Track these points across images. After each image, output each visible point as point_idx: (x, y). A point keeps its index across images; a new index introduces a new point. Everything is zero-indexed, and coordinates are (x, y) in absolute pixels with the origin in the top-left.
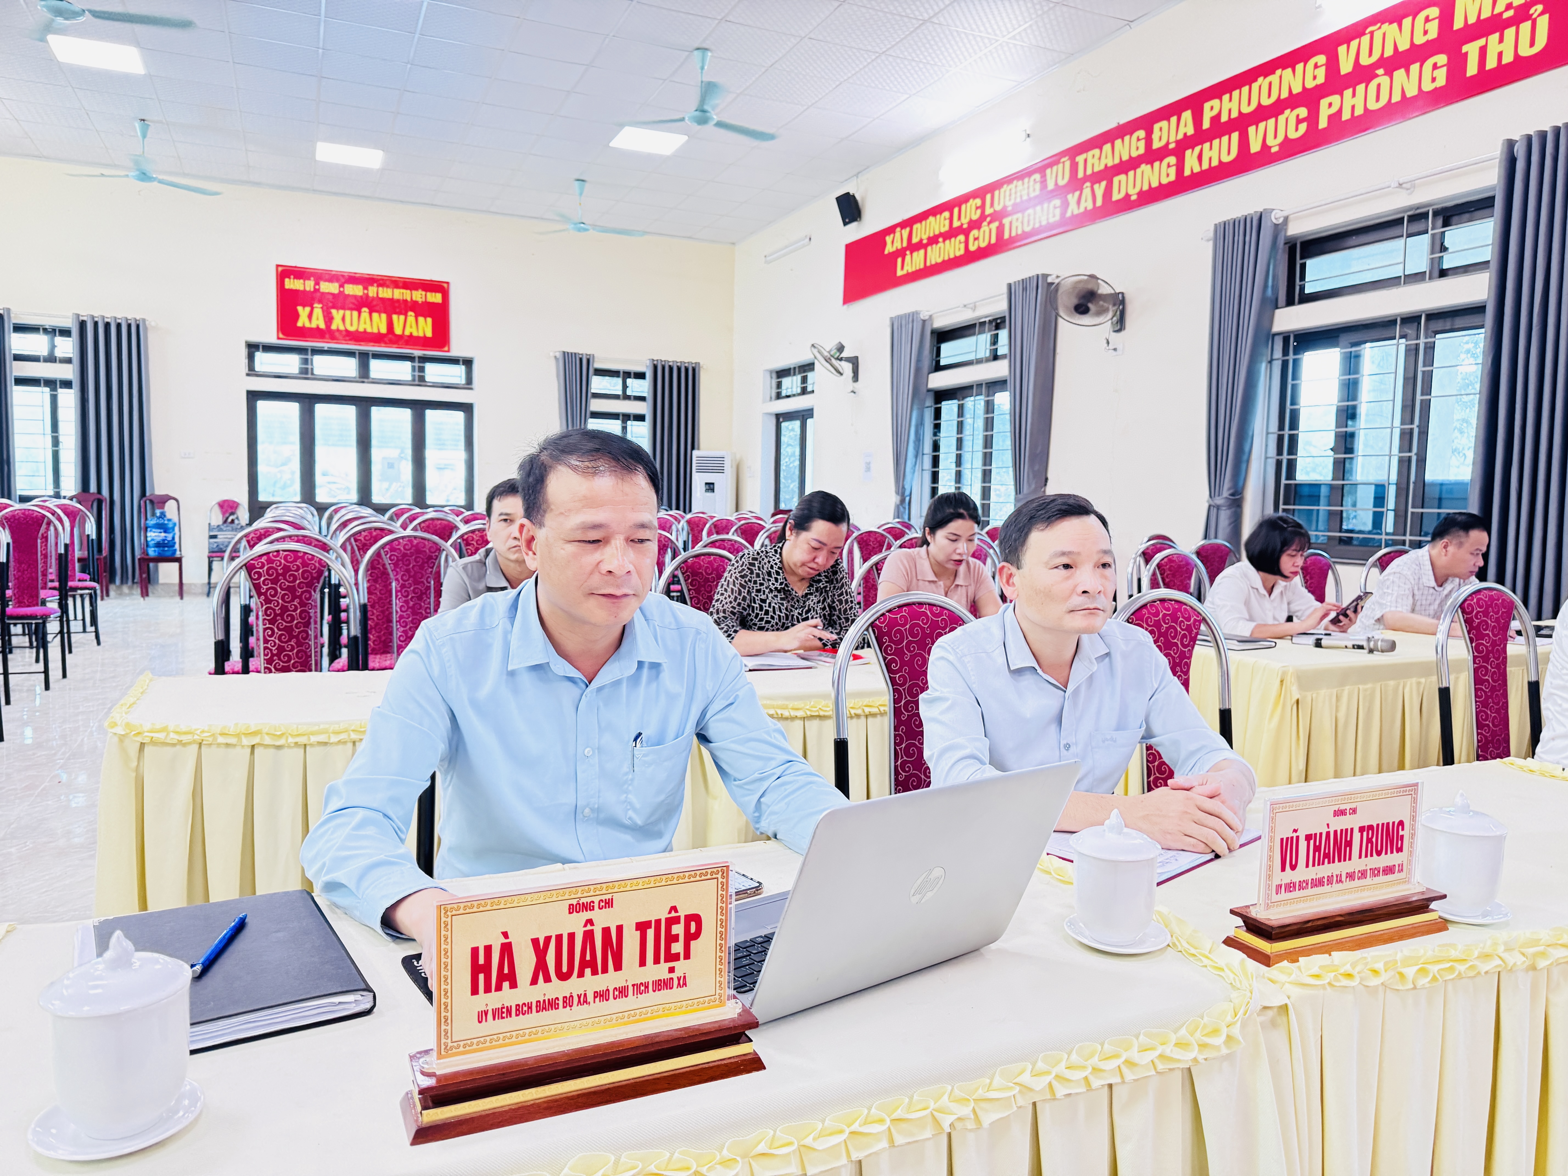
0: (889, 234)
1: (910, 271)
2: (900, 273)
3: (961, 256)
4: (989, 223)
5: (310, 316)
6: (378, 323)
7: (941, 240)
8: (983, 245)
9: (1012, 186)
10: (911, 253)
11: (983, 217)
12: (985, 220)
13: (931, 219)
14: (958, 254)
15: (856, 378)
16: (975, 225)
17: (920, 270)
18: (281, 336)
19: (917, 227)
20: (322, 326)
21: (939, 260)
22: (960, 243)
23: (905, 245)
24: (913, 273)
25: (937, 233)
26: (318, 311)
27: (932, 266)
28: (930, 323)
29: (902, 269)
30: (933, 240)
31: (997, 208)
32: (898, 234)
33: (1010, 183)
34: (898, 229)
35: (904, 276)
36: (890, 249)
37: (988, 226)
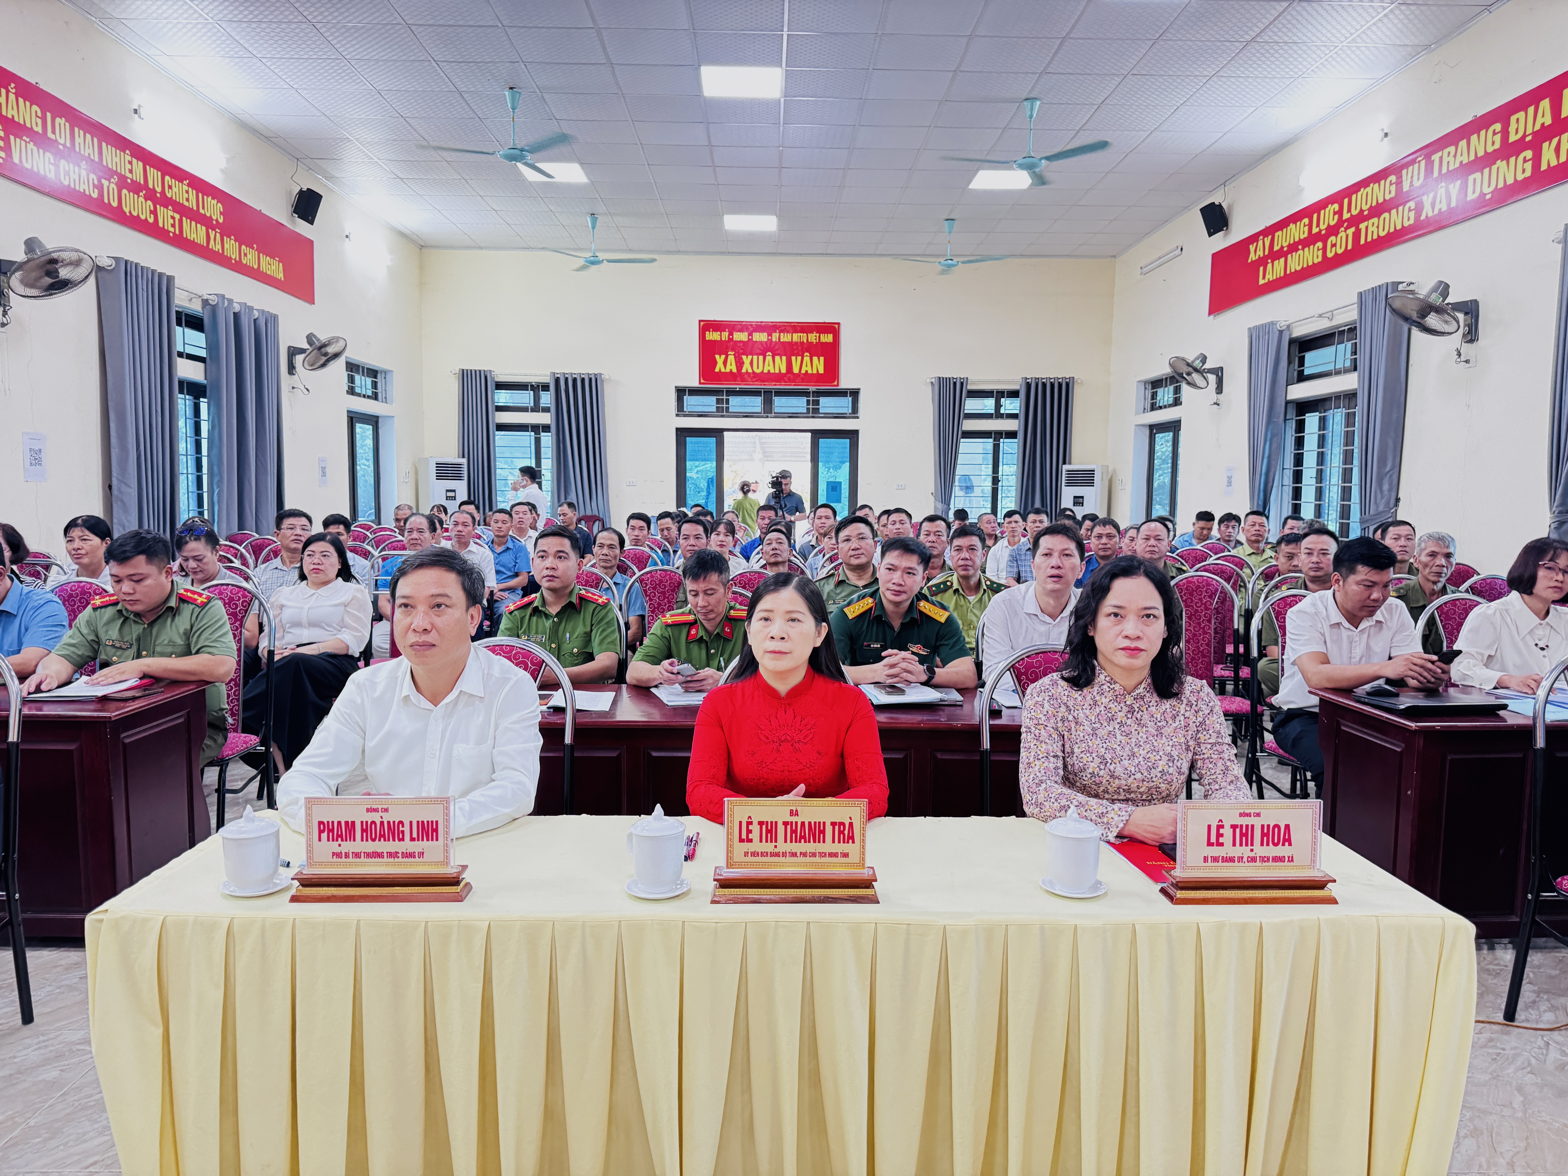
0: (1252, 243)
1: (1271, 280)
2: (1261, 282)
3: (1319, 263)
4: (1347, 228)
5: (725, 363)
6: (780, 365)
8: (1340, 251)
9: (1369, 189)
10: (1272, 262)
11: (1341, 222)
12: (1342, 226)
13: (1292, 226)
14: (1316, 261)
16: (1333, 231)
17: (1282, 277)
18: (702, 381)
19: (1278, 234)
20: (735, 370)
21: (1298, 268)
22: (1318, 250)
23: (1267, 253)
24: (1273, 280)
25: (1297, 239)
26: (731, 358)
27: (1291, 274)
28: (1288, 333)
29: (1264, 278)
30: (1293, 248)
31: (1355, 212)
32: (1261, 243)
33: (1368, 186)
34: (1261, 237)
35: (1265, 284)
36: (1252, 257)
37: (1345, 231)
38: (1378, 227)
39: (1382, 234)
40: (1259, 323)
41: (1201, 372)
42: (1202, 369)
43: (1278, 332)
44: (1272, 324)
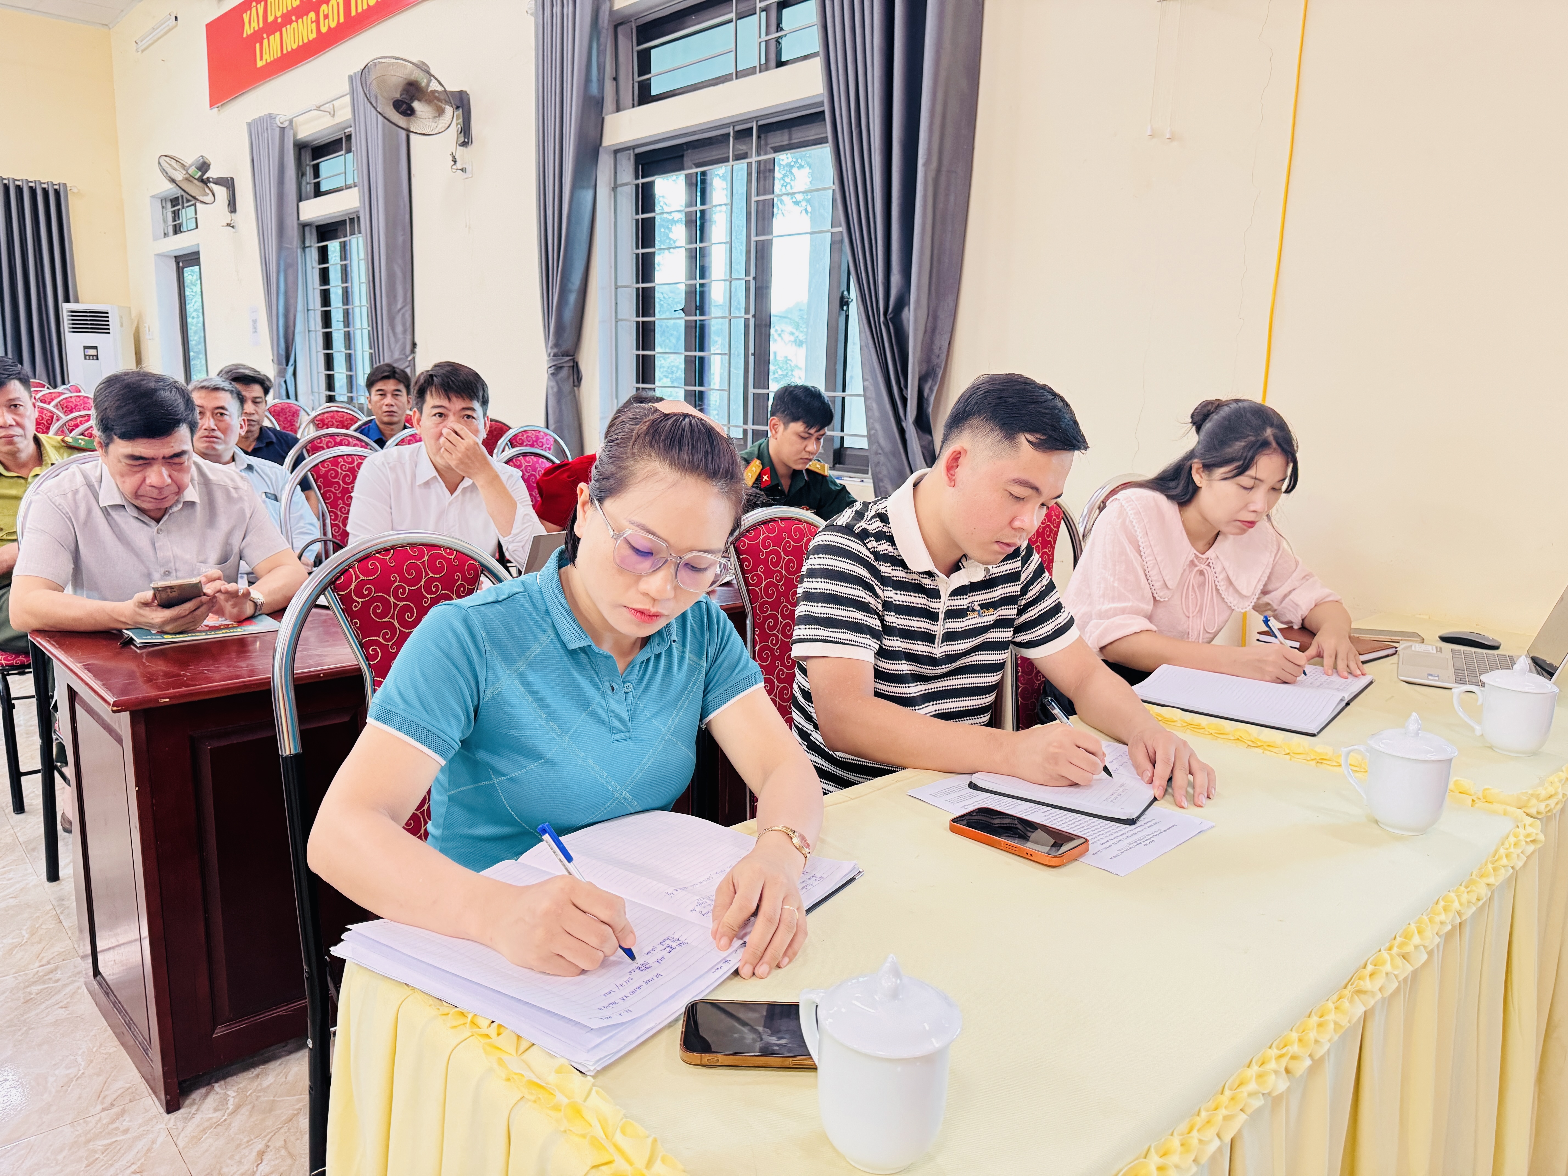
0: (245, 11)
1: (269, 61)
2: (260, 64)
3: (314, 39)
7: (294, 18)
8: (333, 25)
10: (268, 37)
14: (311, 38)
15: (232, 206)
17: (279, 59)
21: (295, 46)
22: (312, 22)
23: (261, 25)
24: (271, 62)
25: (290, 8)
27: (288, 52)
28: (292, 132)
29: (261, 59)
30: (287, 19)
32: (254, 10)
34: (254, 4)
35: (264, 67)
36: (248, 31)
39: (372, 3)
40: (256, 116)
41: (205, 182)
42: (205, 177)
43: (278, 129)
44: (270, 117)
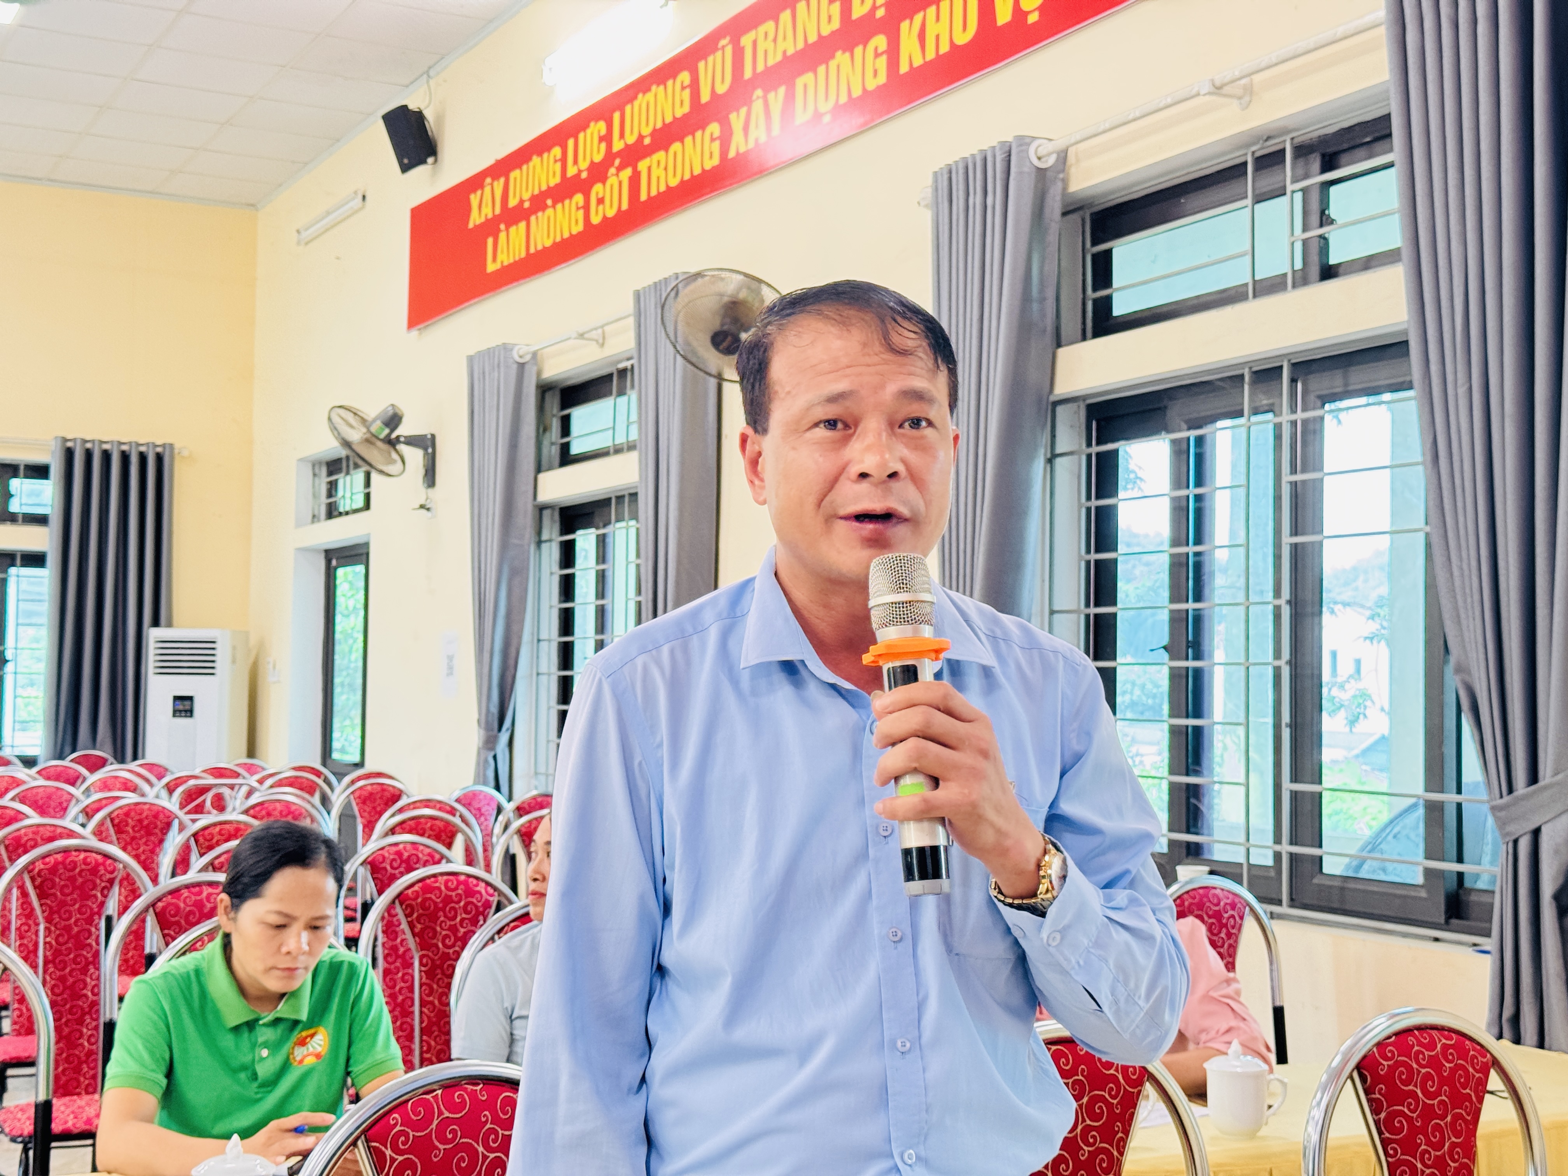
0: (474, 191)
1: (506, 263)
2: (491, 267)
3: (579, 233)
4: (620, 169)
7: (549, 202)
8: (611, 213)
9: (650, 96)
10: (507, 229)
11: (610, 156)
12: (612, 164)
13: (536, 160)
14: (575, 231)
15: (430, 476)
16: (598, 172)
17: (521, 260)
19: (515, 174)
21: (548, 243)
22: (578, 209)
23: (498, 211)
24: (510, 265)
25: (544, 187)
27: (538, 252)
28: (534, 370)
29: (494, 260)
30: (539, 203)
31: (631, 139)
32: (488, 190)
33: (647, 90)
34: (488, 180)
35: (497, 272)
36: (476, 219)
37: (617, 175)
38: (666, 169)
39: (674, 182)
40: (483, 347)
41: (392, 443)
42: (394, 436)
43: (515, 366)
44: (505, 348)
